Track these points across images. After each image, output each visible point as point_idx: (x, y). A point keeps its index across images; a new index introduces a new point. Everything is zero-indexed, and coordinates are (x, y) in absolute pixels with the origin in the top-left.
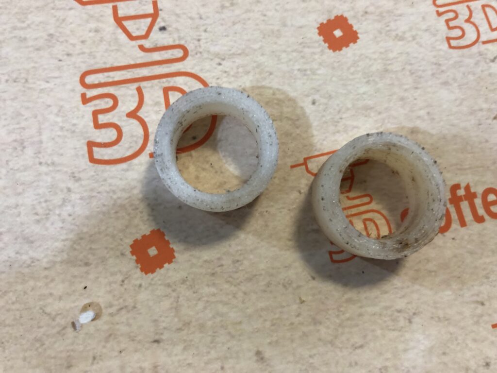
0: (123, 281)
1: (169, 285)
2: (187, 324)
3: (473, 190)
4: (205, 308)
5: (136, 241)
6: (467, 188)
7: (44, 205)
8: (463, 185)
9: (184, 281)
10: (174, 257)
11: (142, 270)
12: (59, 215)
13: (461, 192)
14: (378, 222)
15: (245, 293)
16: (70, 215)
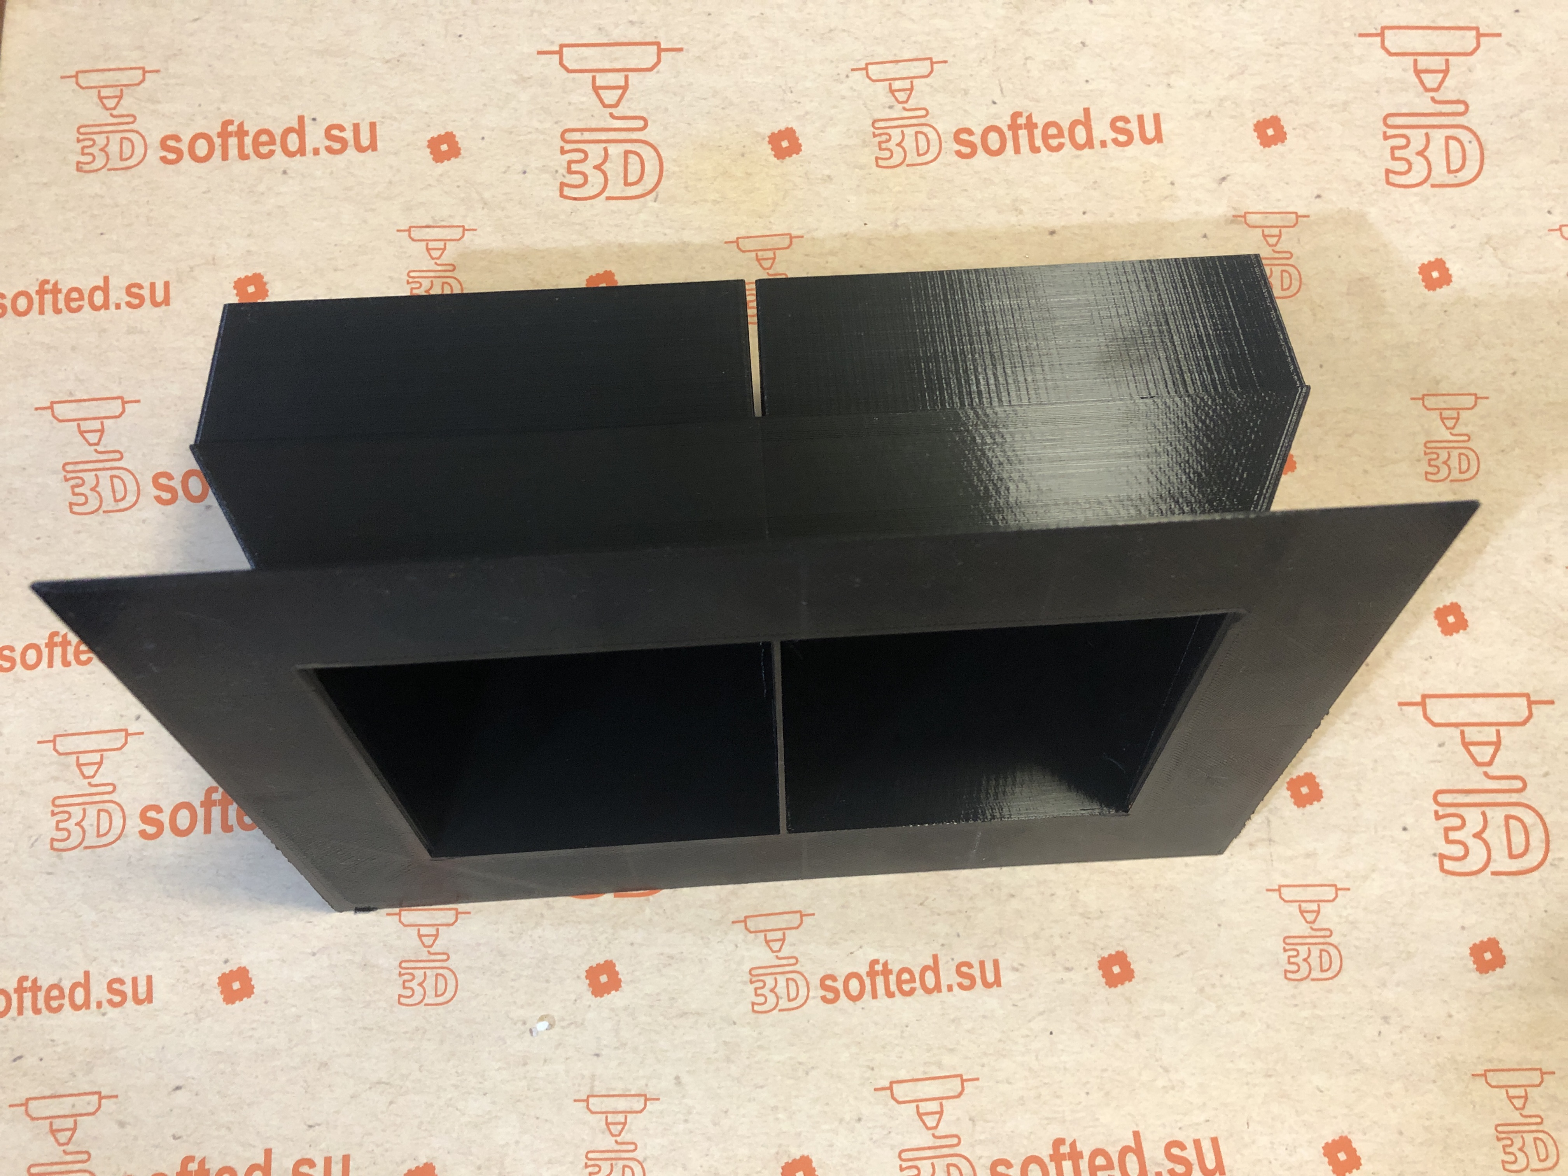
0: (576, 1000)
1: (612, 1010)
2: (624, 1045)
3: (890, 967)
4: (640, 1034)
5: (591, 967)
6: (885, 964)
7: (519, 925)
8: (881, 962)
9: (626, 1008)
10: (621, 987)
11: (593, 993)
12: (531, 936)
13: (879, 968)
14: (799, 983)
15: (675, 1027)
16: (540, 937)
